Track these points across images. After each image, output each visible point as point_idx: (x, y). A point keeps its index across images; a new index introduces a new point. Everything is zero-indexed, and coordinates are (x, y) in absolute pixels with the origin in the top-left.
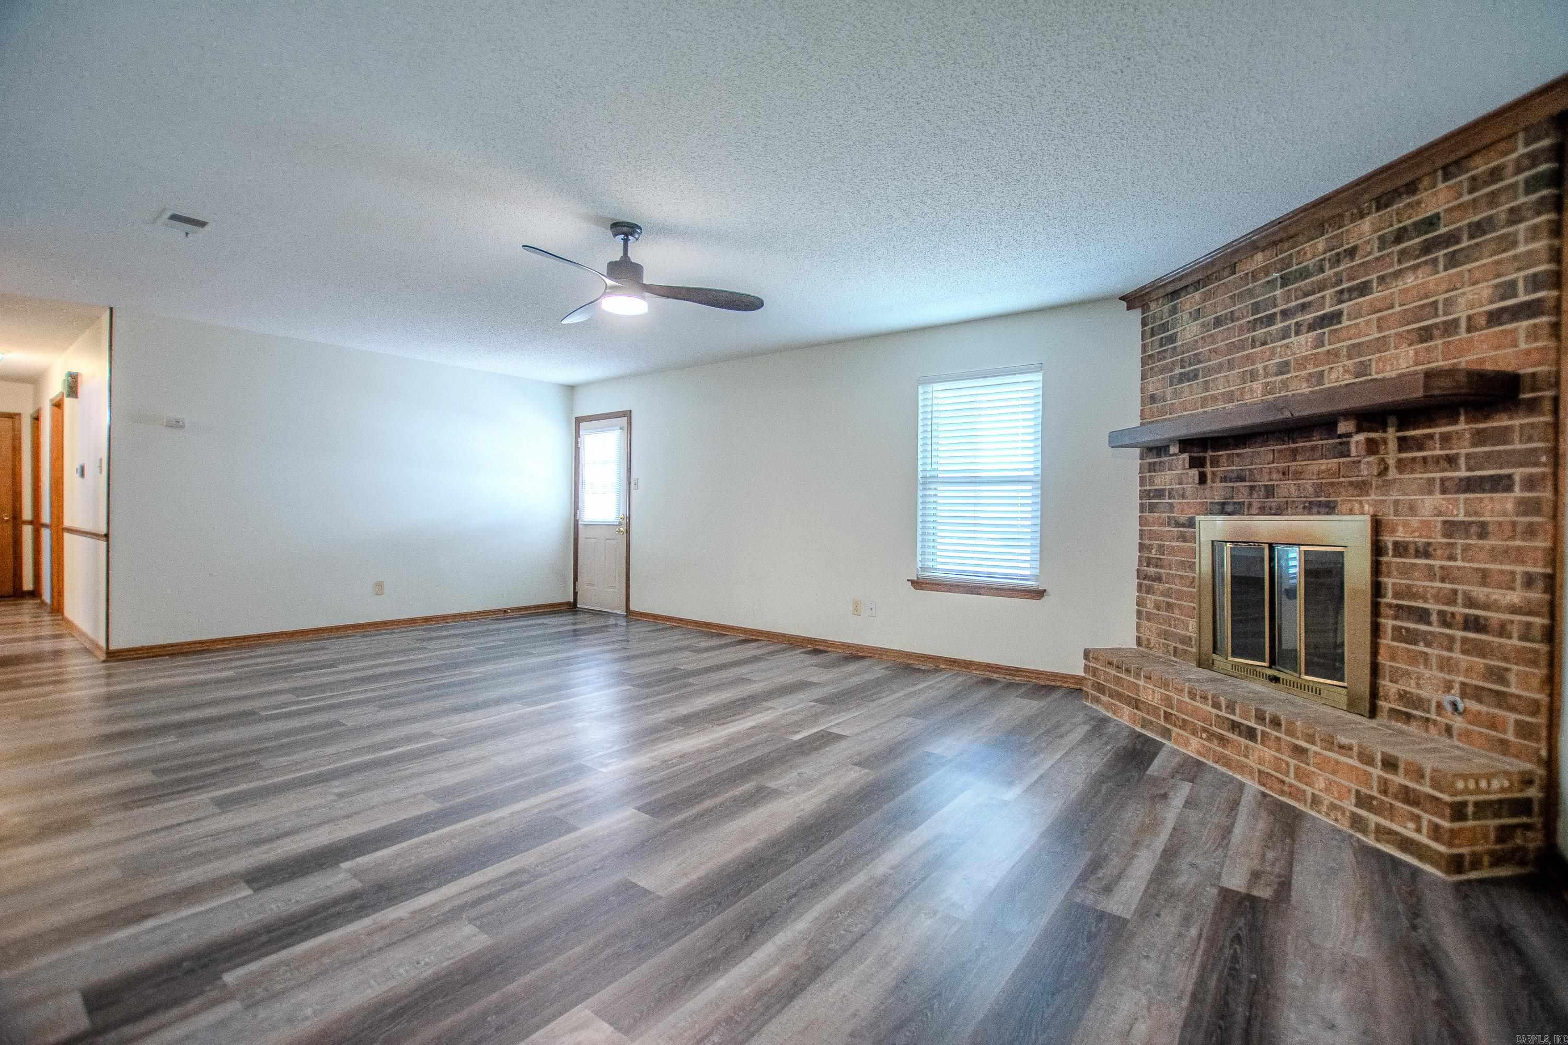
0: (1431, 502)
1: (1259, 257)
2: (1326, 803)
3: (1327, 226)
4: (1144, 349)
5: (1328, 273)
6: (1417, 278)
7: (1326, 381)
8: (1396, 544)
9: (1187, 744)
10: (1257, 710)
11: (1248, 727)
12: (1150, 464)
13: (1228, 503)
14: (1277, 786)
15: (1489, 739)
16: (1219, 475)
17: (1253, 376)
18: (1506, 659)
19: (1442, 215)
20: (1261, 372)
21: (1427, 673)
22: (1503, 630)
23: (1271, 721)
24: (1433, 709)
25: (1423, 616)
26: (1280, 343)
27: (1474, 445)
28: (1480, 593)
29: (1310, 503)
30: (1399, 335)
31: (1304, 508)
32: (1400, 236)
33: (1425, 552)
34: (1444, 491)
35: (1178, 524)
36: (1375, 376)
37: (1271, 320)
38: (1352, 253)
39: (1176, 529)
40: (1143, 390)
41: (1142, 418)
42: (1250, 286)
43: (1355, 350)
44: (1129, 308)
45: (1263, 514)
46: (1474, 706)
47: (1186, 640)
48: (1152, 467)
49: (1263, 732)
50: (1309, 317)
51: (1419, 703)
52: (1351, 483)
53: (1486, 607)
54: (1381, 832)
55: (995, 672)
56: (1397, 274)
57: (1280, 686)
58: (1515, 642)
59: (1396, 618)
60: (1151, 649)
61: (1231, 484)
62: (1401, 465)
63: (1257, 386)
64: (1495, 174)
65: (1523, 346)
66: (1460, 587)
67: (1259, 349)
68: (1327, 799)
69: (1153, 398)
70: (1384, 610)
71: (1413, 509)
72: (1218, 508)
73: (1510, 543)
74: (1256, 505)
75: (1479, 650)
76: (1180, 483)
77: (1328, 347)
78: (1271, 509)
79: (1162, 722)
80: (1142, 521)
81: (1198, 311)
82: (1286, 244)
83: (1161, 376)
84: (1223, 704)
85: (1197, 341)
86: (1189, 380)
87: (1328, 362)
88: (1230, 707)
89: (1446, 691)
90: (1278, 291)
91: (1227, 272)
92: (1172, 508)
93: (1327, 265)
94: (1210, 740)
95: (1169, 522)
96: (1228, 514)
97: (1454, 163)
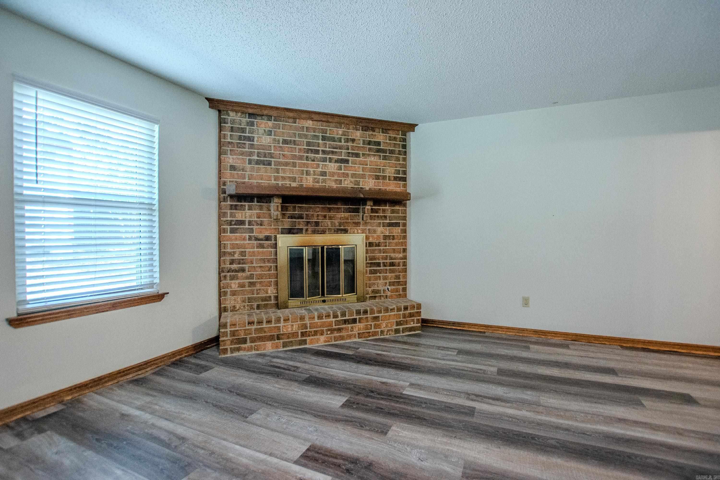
0: (380, 229)
1: (310, 122)
3: (343, 126)
4: (221, 137)
5: (343, 143)
6: (374, 159)
7: (343, 184)
8: (370, 243)
9: (318, 341)
12: (231, 205)
13: (294, 229)
15: (396, 295)
16: (288, 215)
17: (308, 173)
18: (400, 272)
19: (382, 143)
20: (312, 172)
21: (380, 282)
22: (399, 265)
23: (364, 312)
24: (382, 292)
25: (378, 265)
26: (322, 163)
27: (391, 213)
28: (393, 255)
29: (337, 229)
30: (370, 175)
31: (335, 231)
32: (369, 143)
33: (378, 245)
34: (383, 226)
35: (257, 239)
36: (361, 186)
37: (317, 152)
38: (353, 140)
39: (255, 242)
40: (219, 161)
42: (305, 133)
43: (353, 175)
45: (314, 233)
46: (393, 287)
47: (266, 299)
48: (229, 207)
50: (335, 157)
51: (378, 291)
52: (354, 223)
53: (395, 259)
54: (404, 330)
56: (369, 155)
57: (326, 303)
58: (401, 267)
59: (370, 267)
61: (295, 220)
62: (371, 218)
63: (310, 178)
64: (395, 139)
65: (401, 188)
66: (388, 254)
67: (310, 162)
68: (386, 330)
69: (230, 168)
71: (375, 231)
72: (287, 231)
73: (400, 241)
74: (310, 230)
75: (393, 271)
76: (259, 218)
77: (343, 171)
78: (318, 231)
79: (300, 338)
80: (221, 238)
81: (271, 131)
82: (325, 124)
83: (241, 157)
84: (339, 315)
85: (270, 146)
86: (264, 164)
87: (344, 177)
88: (343, 314)
89: (385, 286)
90: (320, 141)
91: (291, 120)
92: (251, 231)
93: (343, 141)
94: (332, 333)
95: (250, 238)
96: (294, 234)
97: (385, 129)
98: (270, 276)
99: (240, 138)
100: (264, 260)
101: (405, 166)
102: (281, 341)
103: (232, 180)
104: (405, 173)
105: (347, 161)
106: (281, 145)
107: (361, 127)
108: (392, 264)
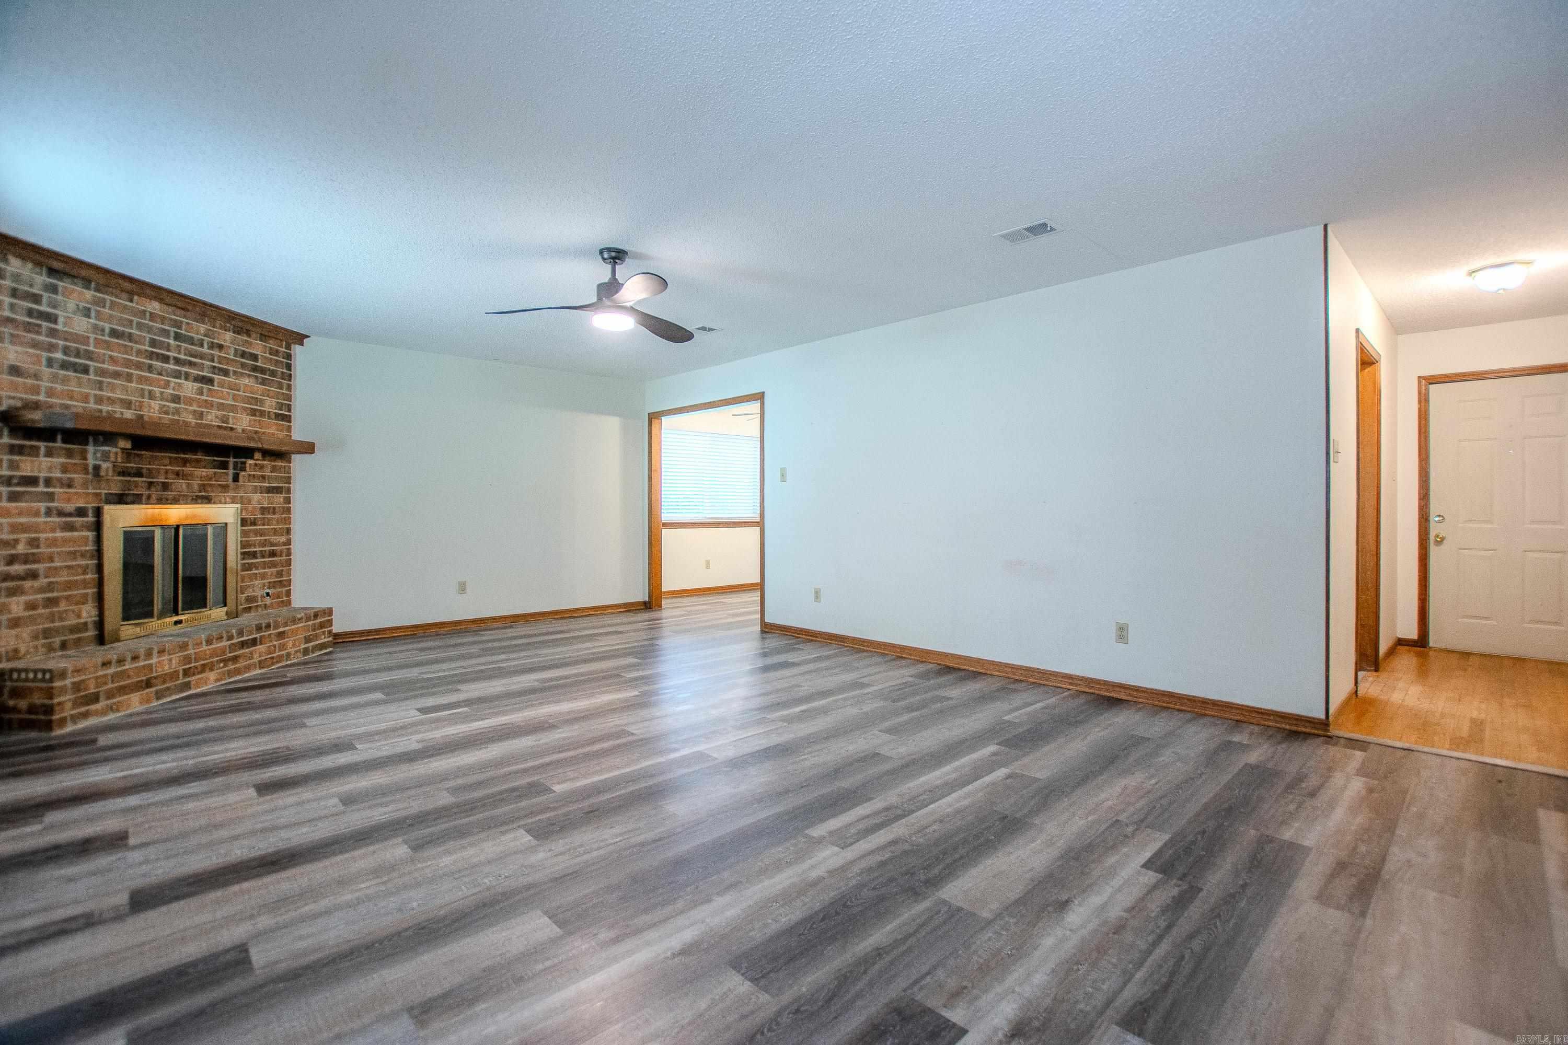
0: (256, 497)
5: (205, 350)
6: (250, 382)
7: (204, 419)
8: (245, 519)
12: (11, 446)
13: (127, 495)
15: (278, 603)
16: (118, 470)
17: (151, 396)
18: (282, 566)
19: (260, 357)
20: (158, 395)
21: (256, 583)
22: (281, 555)
24: (260, 599)
25: (255, 555)
26: (174, 380)
27: (271, 472)
28: (273, 539)
29: (197, 496)
30: (243, 407)
31: (193, 499)
32: (243, 355)
33: (255, 523)
34: (261, 493)
35: (61, 513)
37: (166, 359)
38: (221, 347)
39: (59, 519)
43: (220, 406)
45: (161, 503)
46: (274, 591)
50: (194, 372)
51: (254, 599)
52: (219, 485)
53: (276, 545)
56: (242, 374)
57: (186, 624)
58: (284, 558)
59: (245, 559)
61: (129, 478)
63: (155, 405)
64: (277, 353)
65: (284, 433)
66: (267, 538)
67: (155, 376)
72: (116, 498)
73: (282, 516)
74: (154, 497)
75: (274, 565)
76: (65, 472)
77: (204, 398)
78: (167, 499)
81: (89, 310)
82: (179, 312)
83: (32, 351)
84: (235, 634)
85: (88, 338)
86: (76, 371)
87: (206, 407)
88: (240, 633)
89: (264, 589)
90: (171, 341)
91: (125, 295)
92: (50, 497)
93: (205, 345)
94: (225, 666)
95: (49, 512)
96: (127, 503)
97: (265, 336)
98: (85, 584)
99: (30, 313)
100: (73, 555)
101: (289, 398)
102: (154, 689)
103: (12, 394)
104: (289, 409)
105: (210, 381)
106: (107, 338)
107: (232, 327)
108: (273, 554)
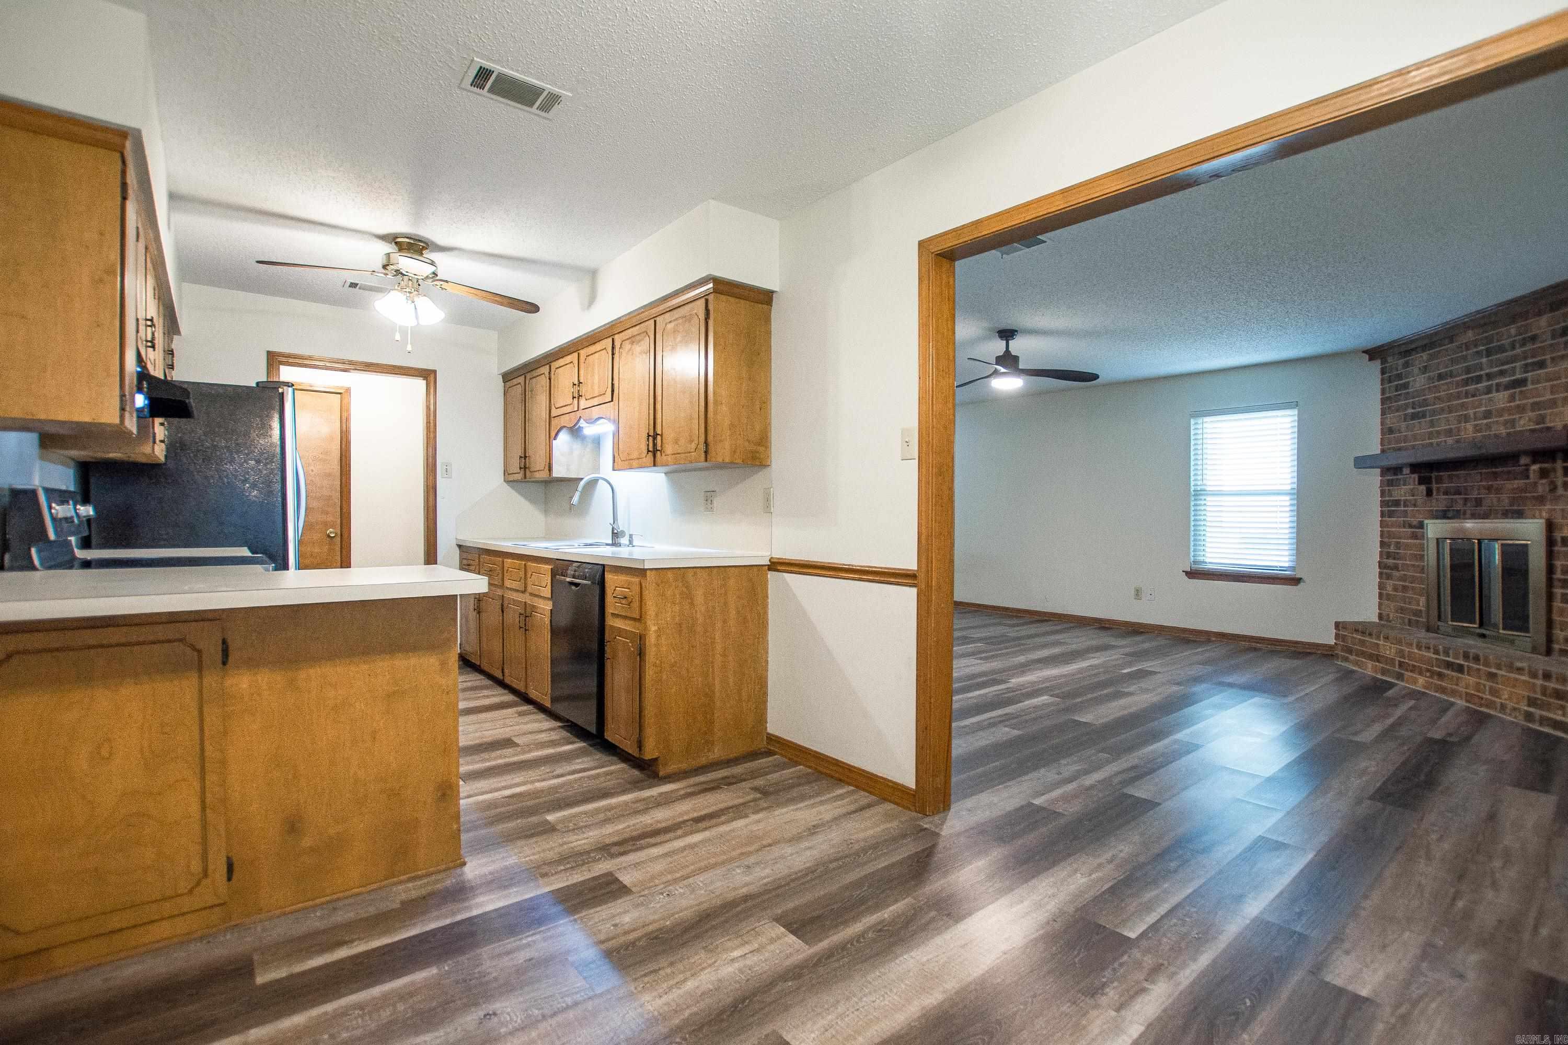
1: (1470, 334)
2: (1509, 707)
4: (1383, 392)
7: (1517, 426)
8: (1563, 539)
9: (1415, 682)
10: (1464, 652)
11: (1458, 664)
12: (1388, 480)
13: (1449, 510)
14: (1477, 700)
16: (1442, 490)
20: (1472, 416)
23: (1474, 658)
26: (1485, 397)
29: (1506, 510)
31: (1503, 514)
35: (1411, 526)
36: (1548, 425)
39: (1409, 530)
40: (1382, 424)
41: (1382, 444)
42: (1464, 353)
43: (1536, 406)
44: (1370, 359)
45: (1473, 519)
47: (1418, 613)
48: (1390, 483)
49: (1468, 666)
50: (1505, 380)
52: (1533, 497)
54: (1543, 721)
55: (1258, 643)
56: (1562, 358)
57: (1486, 640)
60: (1390, 622)
61: (1452, 497)
62: (1566, 486)
67: (1470, 399)
68: (1510, 705)
69: (1391, 431)
70: (1556, 583)
72: (1442, 513)
76: (1413, 496)
77: (1518, 402)
78: (1479, 515)
79: (1397, 669)
80: (1382, 525)
81: (1426, 367)
83: (1397, 414)
85: (1425, 389)
86: (1419, 418)
87: (1518, 413)
90: (1484, 360)
92: (1406, 514)
96: (1448, 518)
99: (1397, 388)
106: (1436, 383)
